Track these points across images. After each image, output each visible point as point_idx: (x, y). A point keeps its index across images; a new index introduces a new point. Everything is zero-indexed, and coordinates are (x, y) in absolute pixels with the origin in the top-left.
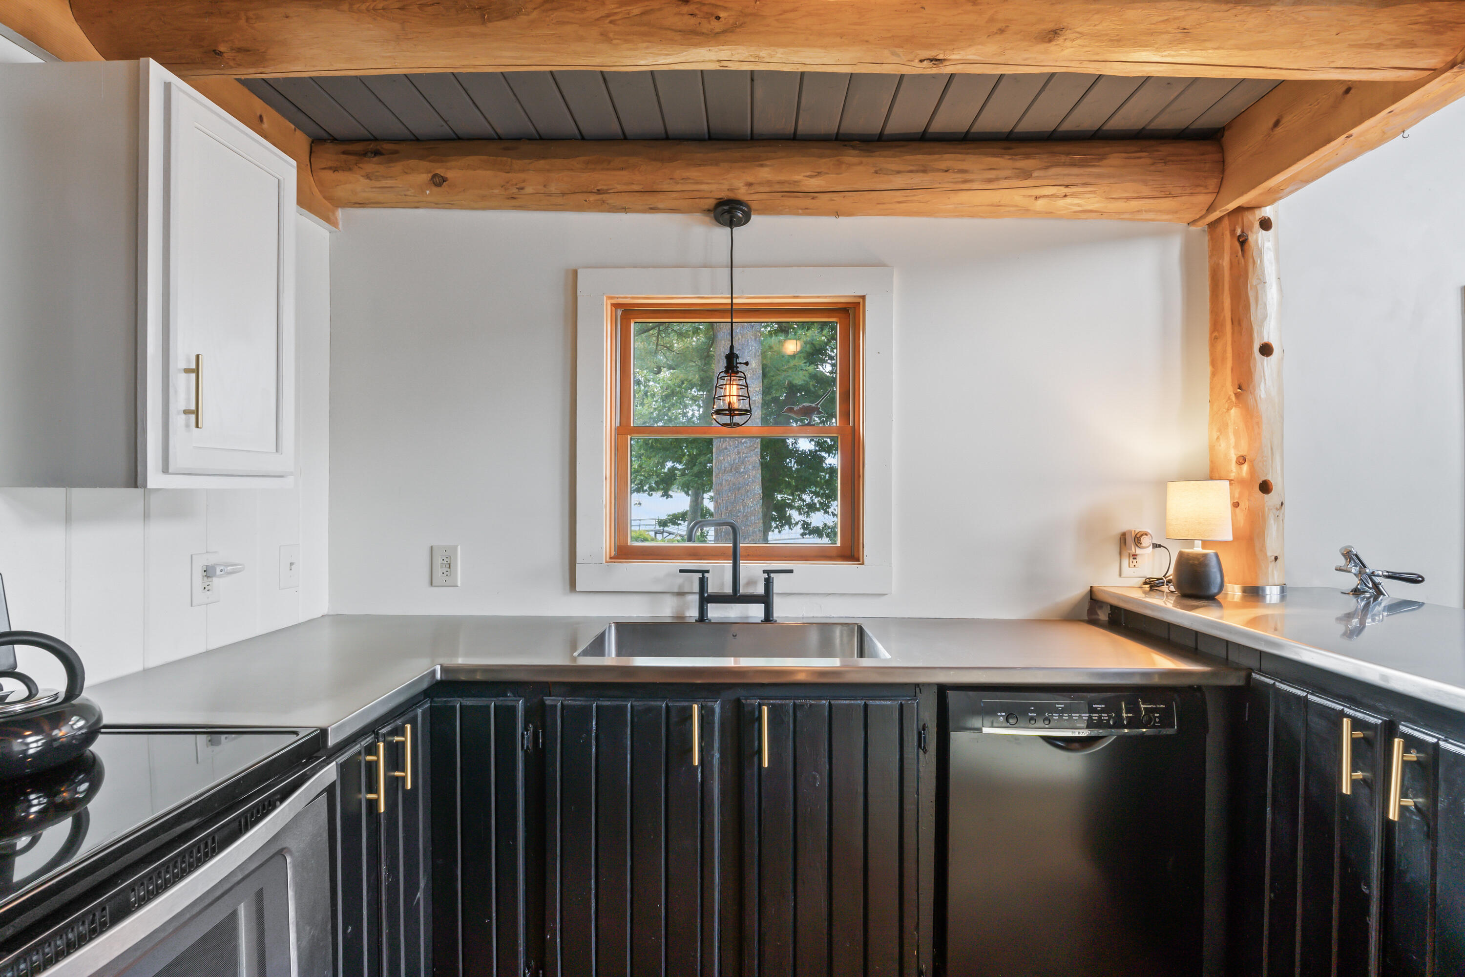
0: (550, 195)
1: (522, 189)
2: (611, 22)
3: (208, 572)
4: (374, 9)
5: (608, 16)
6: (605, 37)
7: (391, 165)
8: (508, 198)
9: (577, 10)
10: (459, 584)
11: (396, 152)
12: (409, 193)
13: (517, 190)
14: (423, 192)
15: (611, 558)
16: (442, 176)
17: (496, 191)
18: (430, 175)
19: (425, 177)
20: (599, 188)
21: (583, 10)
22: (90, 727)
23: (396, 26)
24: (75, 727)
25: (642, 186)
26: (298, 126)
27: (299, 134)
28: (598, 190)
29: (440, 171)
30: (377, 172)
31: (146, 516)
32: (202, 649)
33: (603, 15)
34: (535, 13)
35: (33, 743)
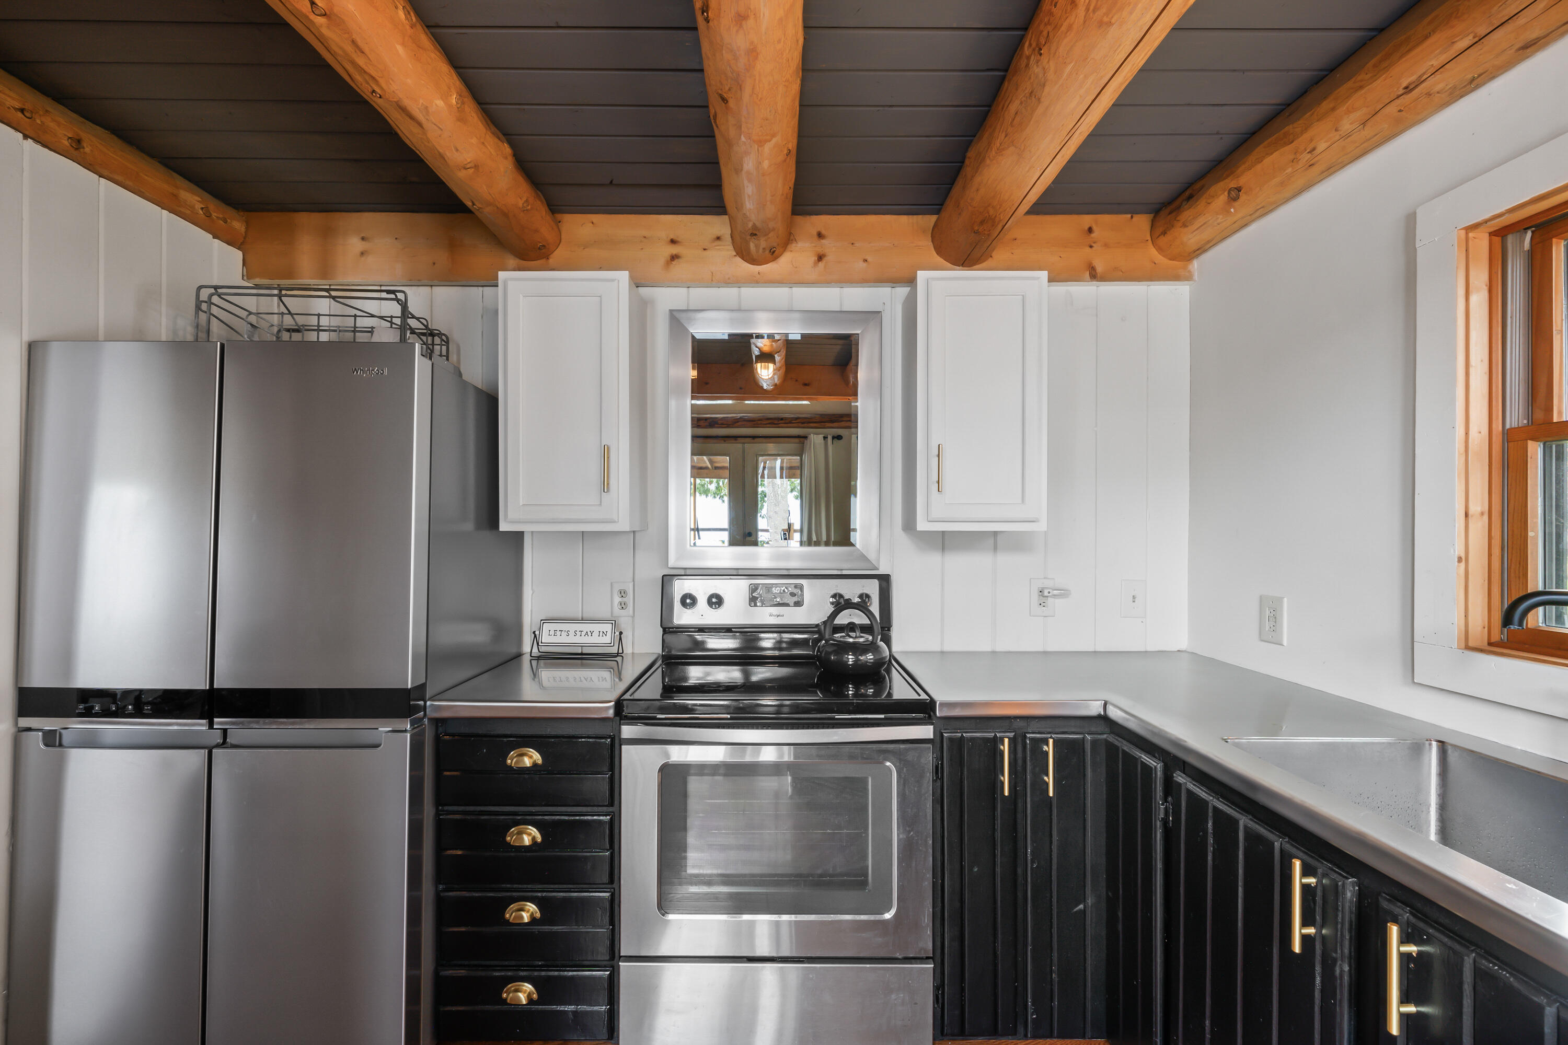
0: (1348, 135)
1: (1314, 149)
2: (1094, 11)
3: (1043, 593)
5: (1087, 10)
7: (1198, 203)
8: (1307, 169)
10: (1285, 643)
11: (1203, 187)
12: (1219, 221)
13: (1309, 155)
14: (1229, 212)
15: (1490, 644)
16: (1235, 188)
17: (1290, 170)
18: (1226, 193)
19: (1223, 198)
20: (1404, 85)
25: (1471, 37)
26: (1133, 212)
27: (1137, 218)
28: (1406, 88)
29: (1233, 184)
30: (1190, 216)
31: (995, 549)
32: (1041, 649)
33: (1084, 13)
35: (851, 659)
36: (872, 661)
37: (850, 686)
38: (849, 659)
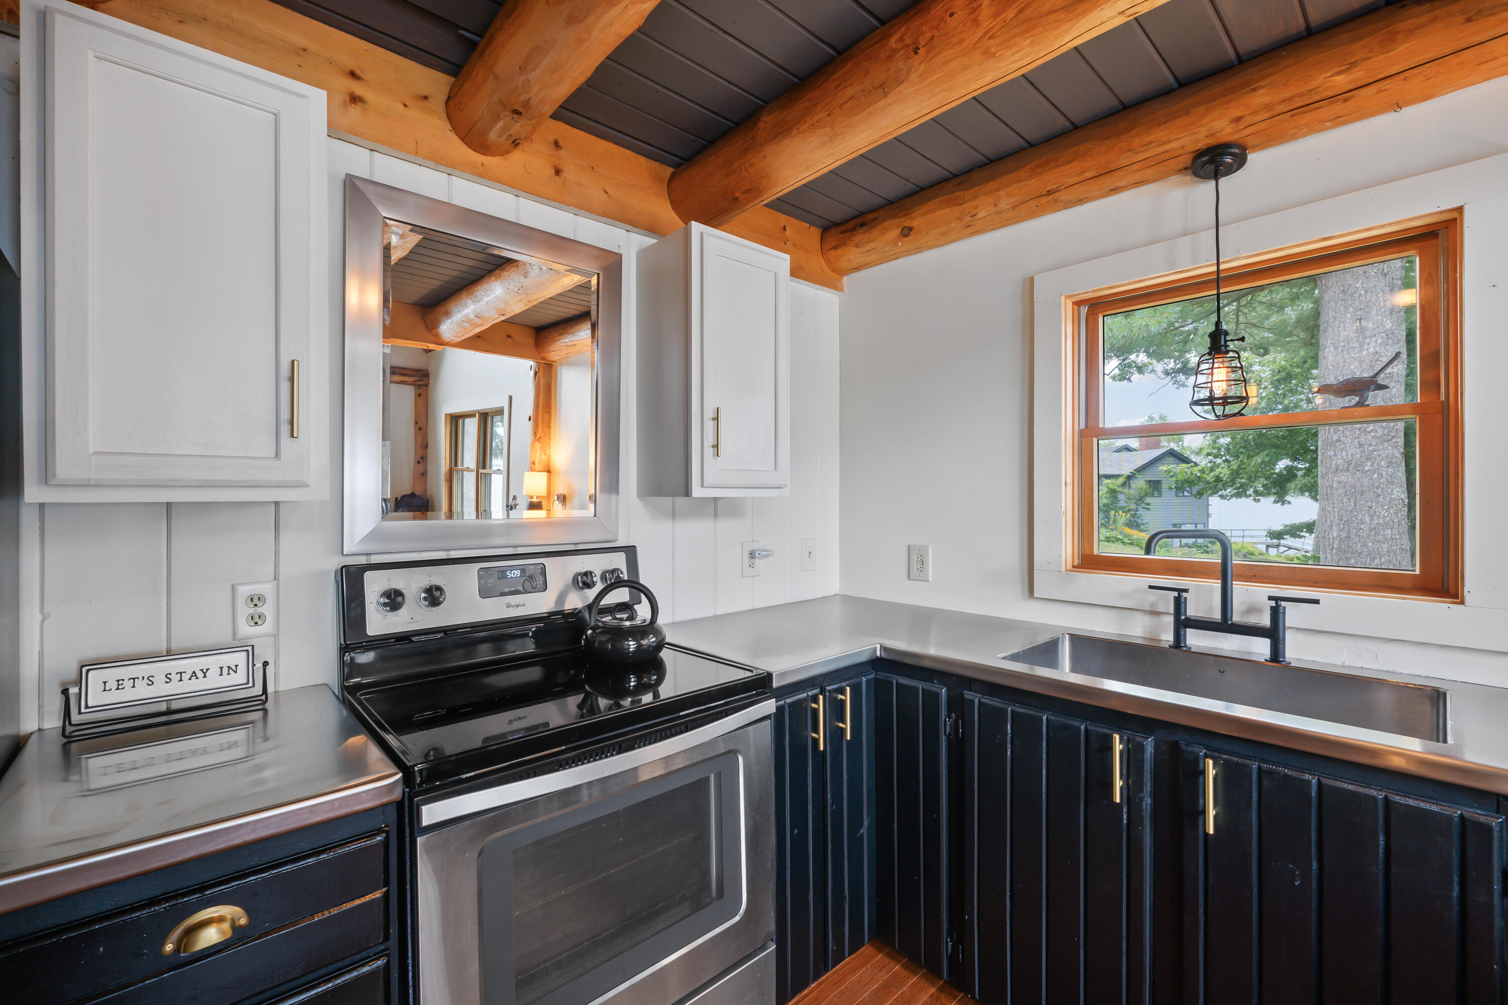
0: (1001, 212)
1: (975, 215)
2: (990, 38)
3: (752, 555)
4: (812, 125)
5: (985, 34)
6: (989, 54)
7: (872, 231)
8: (964, 228)
9: (956, 45)
10: (930, 581)
11: (875, 219)
12: (886, 249)
13: (971, 218)
14: (896, 244)
15: (1073, 567)
16: (909, 227)
17: (953, 225)
18: (900, 229)
19: (896, 232)
20: (1048, 189)
21: (962, 41)
22: (657, 643)
23: (828, 130)
24: (651, 641)
25: (1095, 172)
26: (811, 223)
27: (813, 229)
28: (1048, 191)
29: (907, 224)
30: (863, 240)
31: (716, 515)
32: (750, 608)
33: (981, 35)
34: (923, 66)
35: (632, 645)
36: (654, 644)
37: (632, 676)
38: (630, 645)
